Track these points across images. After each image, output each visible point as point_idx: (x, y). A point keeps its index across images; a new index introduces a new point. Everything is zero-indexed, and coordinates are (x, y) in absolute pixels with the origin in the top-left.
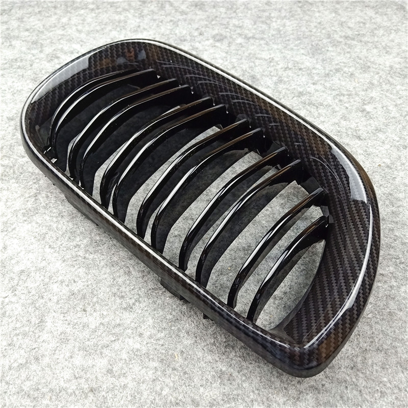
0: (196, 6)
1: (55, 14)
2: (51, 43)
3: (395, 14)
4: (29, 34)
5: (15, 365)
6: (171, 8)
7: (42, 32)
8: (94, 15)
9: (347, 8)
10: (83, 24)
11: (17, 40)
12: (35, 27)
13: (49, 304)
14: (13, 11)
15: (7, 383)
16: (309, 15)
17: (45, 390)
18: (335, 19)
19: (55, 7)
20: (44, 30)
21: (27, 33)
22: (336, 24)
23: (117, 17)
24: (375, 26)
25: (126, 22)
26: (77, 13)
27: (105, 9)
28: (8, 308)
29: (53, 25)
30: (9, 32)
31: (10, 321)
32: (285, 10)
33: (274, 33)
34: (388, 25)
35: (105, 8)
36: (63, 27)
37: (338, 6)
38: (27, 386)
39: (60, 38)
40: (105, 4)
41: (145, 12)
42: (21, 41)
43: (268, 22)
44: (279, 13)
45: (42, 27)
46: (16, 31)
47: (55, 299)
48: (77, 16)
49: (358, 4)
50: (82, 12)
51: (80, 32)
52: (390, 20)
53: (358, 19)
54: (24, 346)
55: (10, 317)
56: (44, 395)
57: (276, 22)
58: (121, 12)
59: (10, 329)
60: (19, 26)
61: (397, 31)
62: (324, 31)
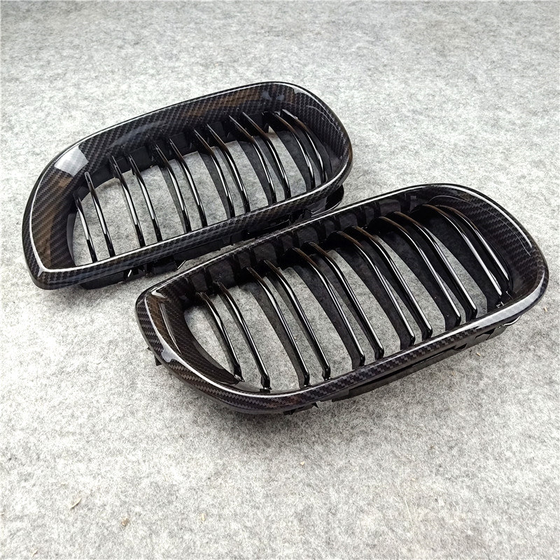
0: (262, 73)
1: (114, 80)
2: (113, 114)
3: (466, 86)
4: (88, 103)
5: (114, 418)
6: (235, 75)
7: (102, 101)
8: (155, 82)
9: (418, 78)
10: (144, 92)
11: (77, 110)
12: (94, 94)
13: (138, 369)
14: (68, 75)
15: (109, 432)
16: (379, 86)
17: (142, 437)
18: (404, 91)
19: (113, 72)
20: (103, 98)
21: (86, 103)
22: (405, 96)
23: (179, 85)
24: (444, 99)
25: (189, 91)
26: (136, 80)
27: (166, 75)
28: (102, 373)
29: (113, 94)
30: (68, 100)
31: (105, 383)
32: (355, 79)
33: (342, 105)
34: (458, 98)
35: (165, 73)
36: (123, 95)
37: (408, 75)
38: (126, 434)
39: (121, 108)
40: (166, 69)
41: (209, 79)
42: (81, 112)
43: (336, 92)
44: (348, 83)
45: (101, 95)
46: (75, 100)
47: (143, 365)
48: (137, 82)
49: (429, 73)
50: (142, 78)
51: (142, 101)
52: (460, 92)
53: (428, 91)
54: (120, 403)
55: (104, 380)
56: (141, 441)
57: (345, 92)
58: (183, 79)
59: (106, 390)
60: (77, 93)
61: (465, 105)
62: (392, 104)
